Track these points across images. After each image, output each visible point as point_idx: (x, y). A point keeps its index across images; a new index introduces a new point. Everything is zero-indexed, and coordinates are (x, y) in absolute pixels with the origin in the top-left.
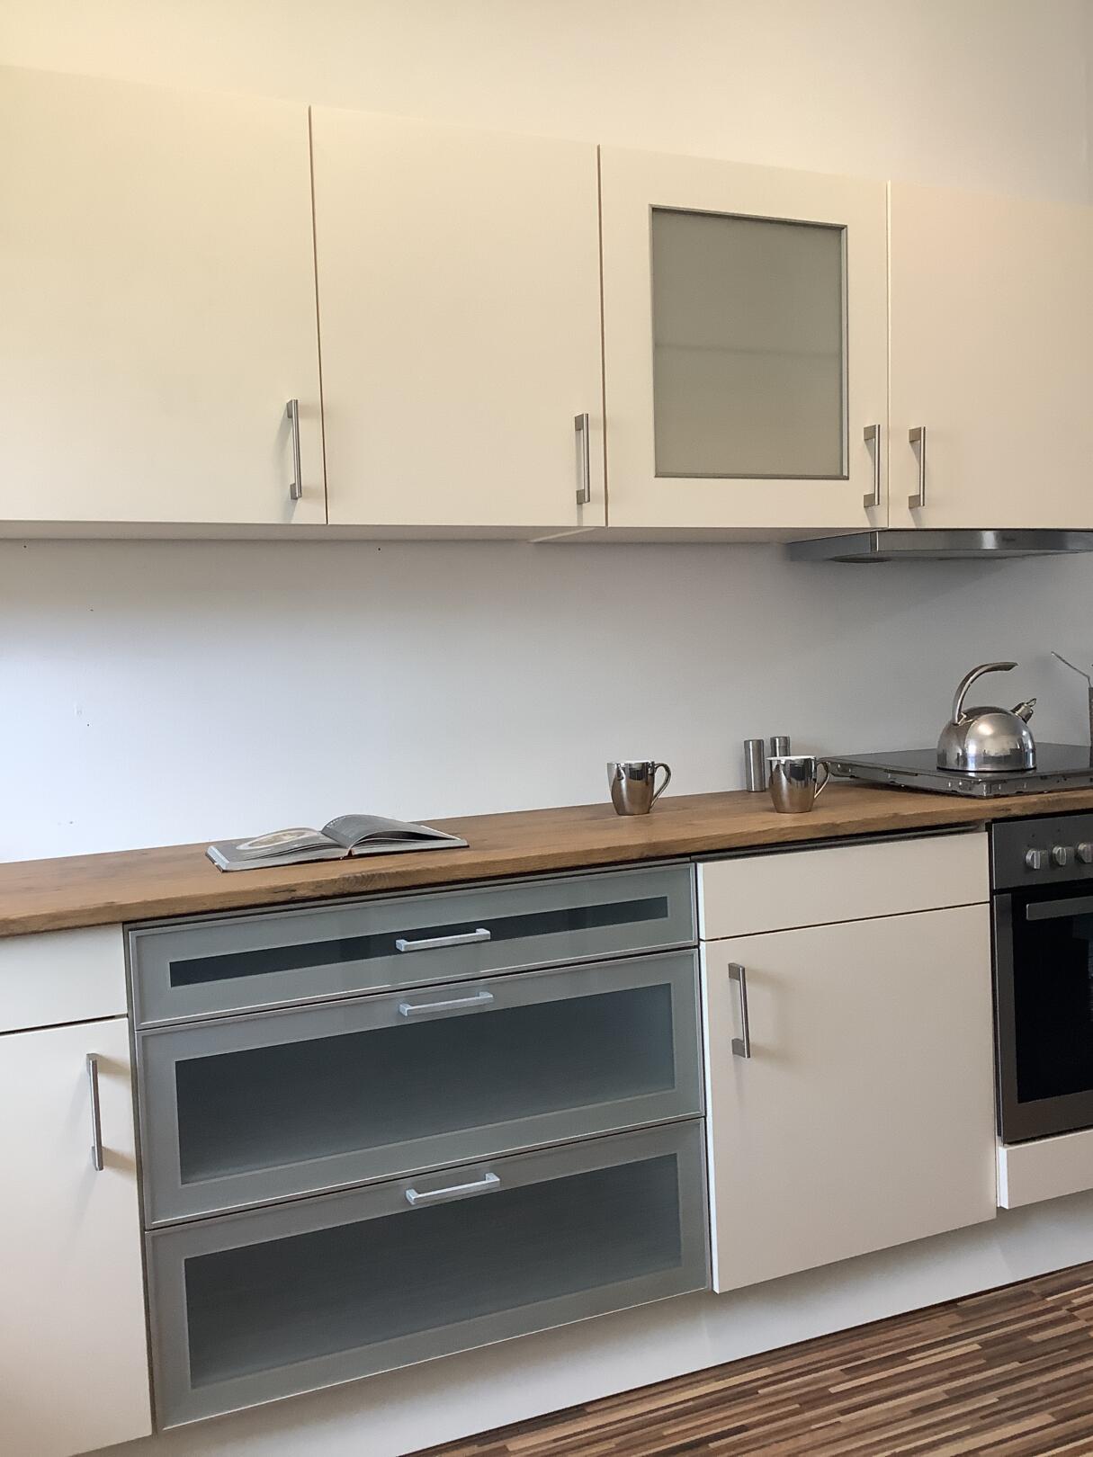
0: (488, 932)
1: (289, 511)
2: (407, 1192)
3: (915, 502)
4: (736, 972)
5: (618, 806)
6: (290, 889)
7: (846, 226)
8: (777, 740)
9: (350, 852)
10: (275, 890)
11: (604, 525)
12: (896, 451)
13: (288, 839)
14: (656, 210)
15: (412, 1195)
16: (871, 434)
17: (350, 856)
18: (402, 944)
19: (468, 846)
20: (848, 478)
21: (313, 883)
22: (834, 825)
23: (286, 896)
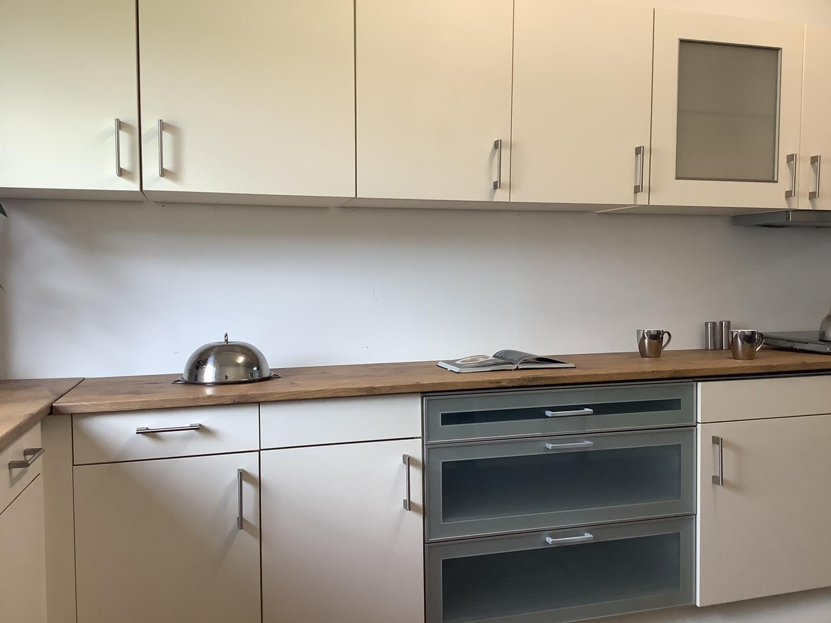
0: (592, 410)
1: (492, 195)
2: (547, 538)
3: (813, 196)
4: (716, 440)
5: (642, 353)
6: (498, 382)
7: (781, 48)
8: (724, 322)
9: (517, 367)
10: (491, 382)
11: (648, 204)
12: (804, 167)
13: (481, 360)
14: (682, 41)
15: (549, 540)
16: (791, 158)
17: (517, 369)
18: (548, 413)
19: (575, 367)
20: (777, 182)
21: (508, 380)
22: (771, 366)
23: (497, 385)
